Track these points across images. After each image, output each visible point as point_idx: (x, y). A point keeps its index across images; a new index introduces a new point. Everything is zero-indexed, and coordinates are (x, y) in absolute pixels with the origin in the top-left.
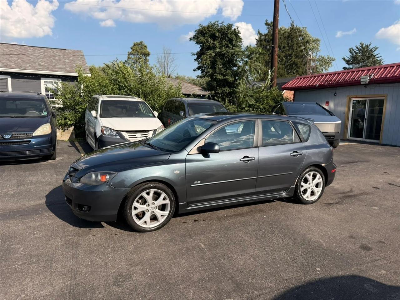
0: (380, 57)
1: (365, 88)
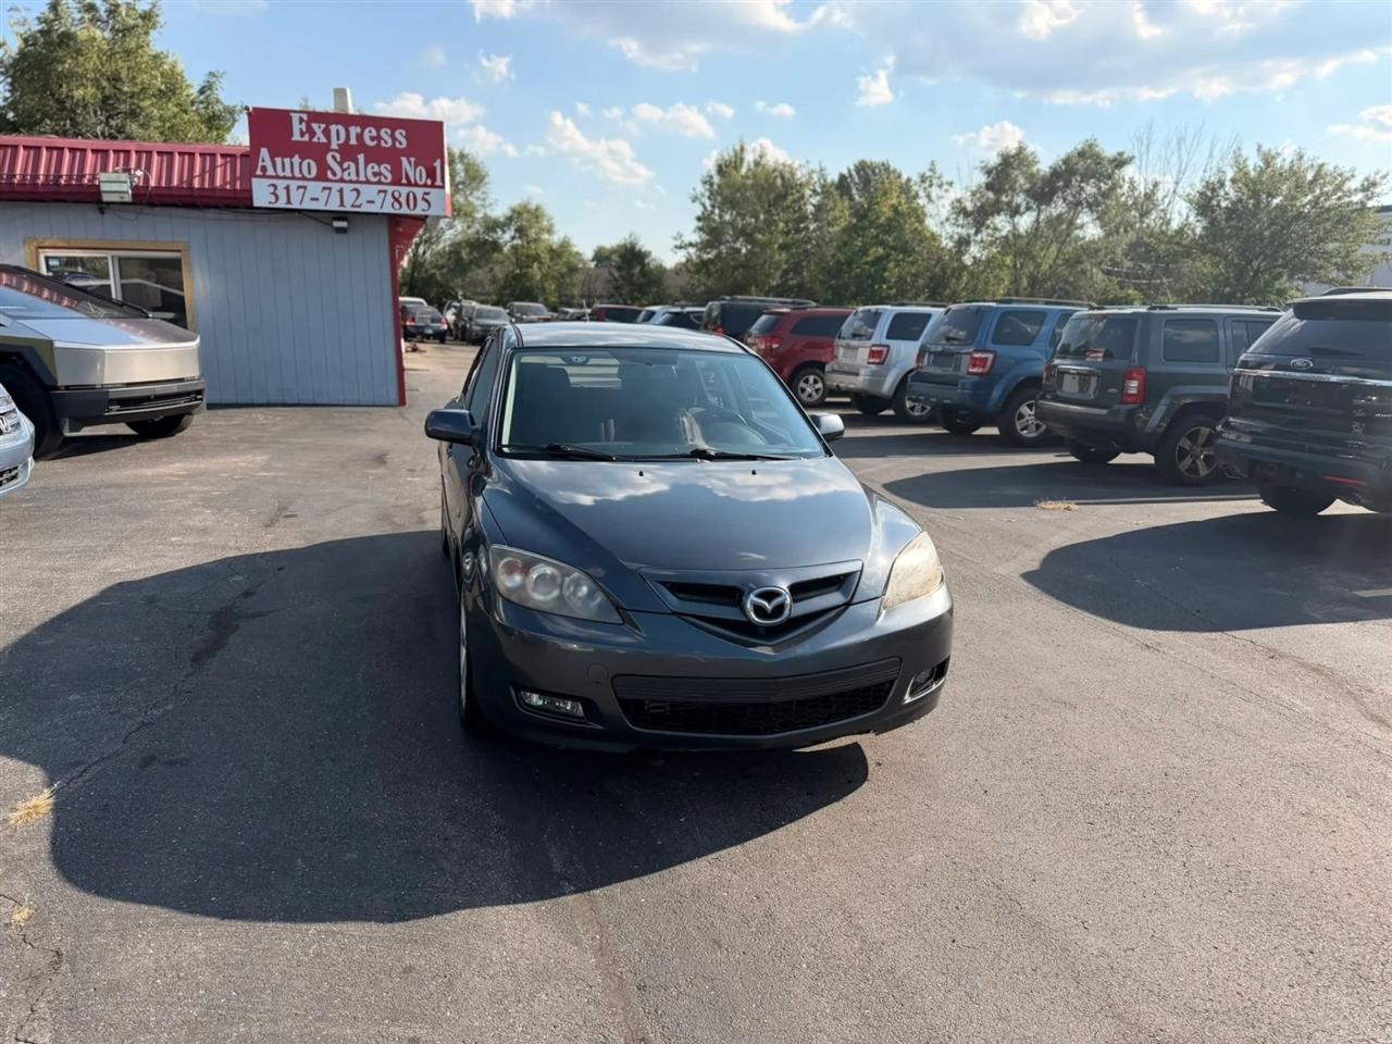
1: (100, 216)
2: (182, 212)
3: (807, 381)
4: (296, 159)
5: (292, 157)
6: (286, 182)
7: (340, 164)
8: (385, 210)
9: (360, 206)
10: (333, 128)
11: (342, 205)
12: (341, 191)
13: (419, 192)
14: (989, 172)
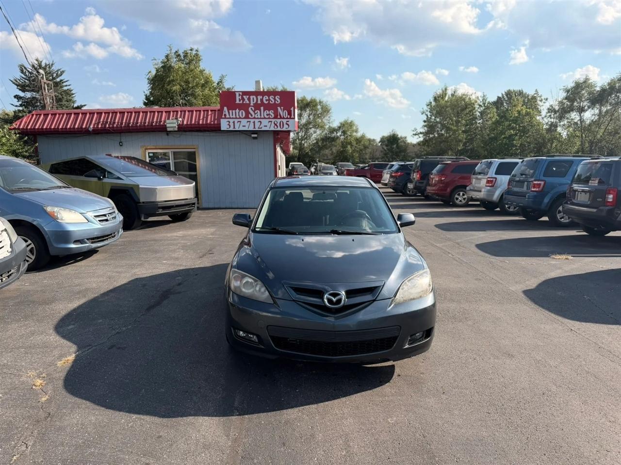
0: (69, 85)
1: (167, 136)
2: (196, 133)
3: (459, 195)
4: (237, 111)
5: (236, 110)
6: (234, 120)
7: (254, 111)
8: (271, 129)
9: (261, 128)
10: (252, 97)
11: (254, 128)
12: (254, 122)
13: (285, 121)
14: (568, 91)
